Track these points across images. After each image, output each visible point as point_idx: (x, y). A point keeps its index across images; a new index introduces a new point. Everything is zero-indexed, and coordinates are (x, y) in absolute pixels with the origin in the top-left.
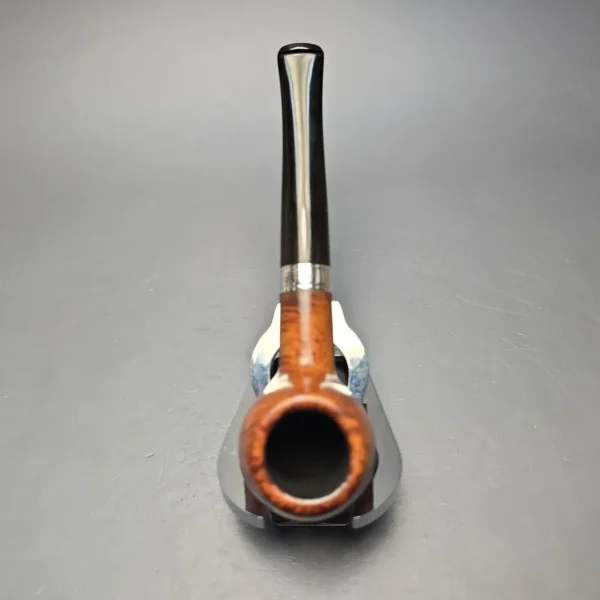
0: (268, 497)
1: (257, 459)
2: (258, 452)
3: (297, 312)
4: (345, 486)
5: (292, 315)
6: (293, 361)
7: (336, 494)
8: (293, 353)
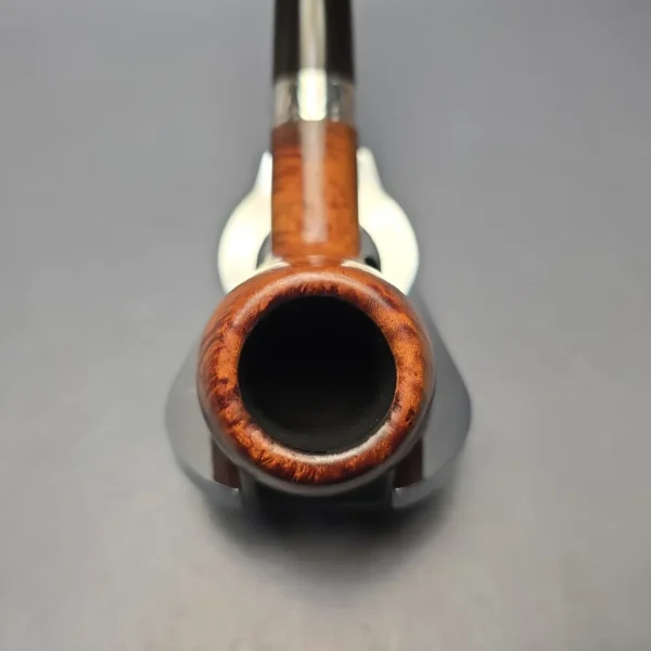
0: (244, 451)
1: (225, 381)
2: (227, 370)
3: (298, 156)
4: (385, 430)
5: (291, 162)
6: (292, 239)
7: (370, 443)
8: (292, 226)
